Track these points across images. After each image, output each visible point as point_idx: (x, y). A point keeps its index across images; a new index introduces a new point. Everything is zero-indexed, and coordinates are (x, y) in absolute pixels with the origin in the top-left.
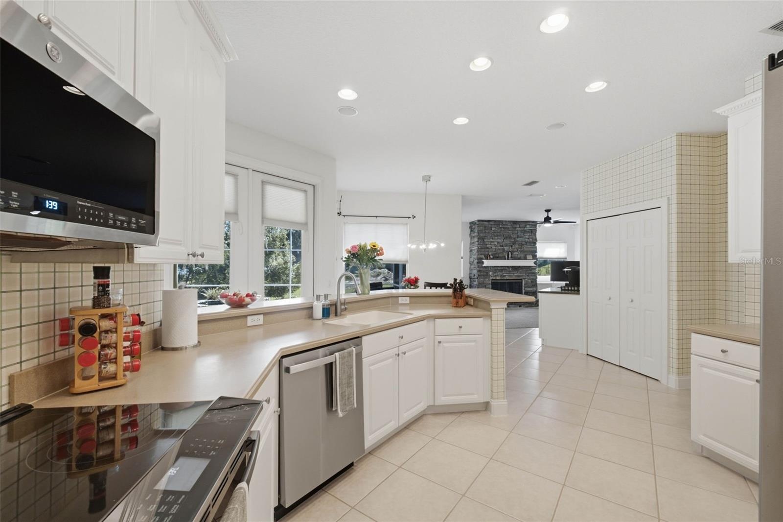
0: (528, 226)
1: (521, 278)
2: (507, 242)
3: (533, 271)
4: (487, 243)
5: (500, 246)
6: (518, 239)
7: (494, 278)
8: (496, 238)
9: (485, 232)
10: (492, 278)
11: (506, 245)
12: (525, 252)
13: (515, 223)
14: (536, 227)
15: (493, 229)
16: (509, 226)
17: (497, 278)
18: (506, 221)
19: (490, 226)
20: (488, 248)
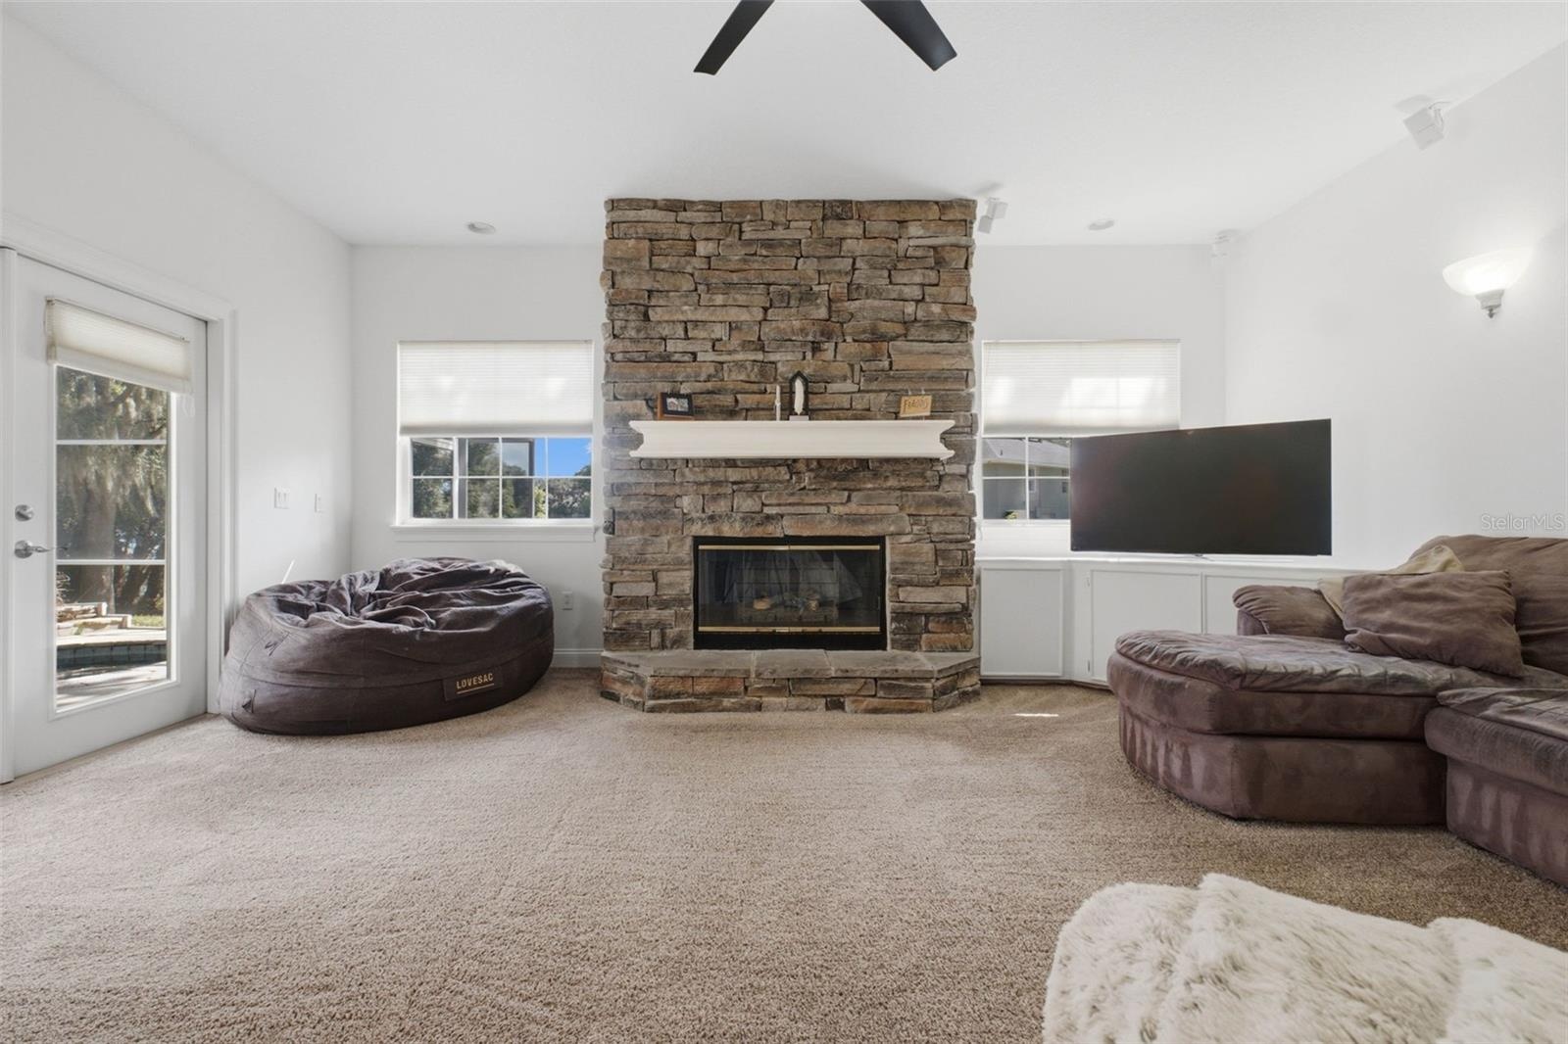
0: (914, 230)
1: (870, 530)
2: (787, 320)
3: (948, 490)
4: (666, 331)
5: (745, 345)
6: (853, 306)
7: (709, 531)
8: (719, 299)
9: (654, 270)
10: (697, 529)
11: (784, 341)
12: (897, 379)
13: (838, 210)
14: (968, 234)
15: (703, 248)
16: (800, 231)
17: (727, 531)
18: (779, 205)
19: (684, 233)
20: (666, 358)
